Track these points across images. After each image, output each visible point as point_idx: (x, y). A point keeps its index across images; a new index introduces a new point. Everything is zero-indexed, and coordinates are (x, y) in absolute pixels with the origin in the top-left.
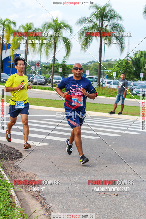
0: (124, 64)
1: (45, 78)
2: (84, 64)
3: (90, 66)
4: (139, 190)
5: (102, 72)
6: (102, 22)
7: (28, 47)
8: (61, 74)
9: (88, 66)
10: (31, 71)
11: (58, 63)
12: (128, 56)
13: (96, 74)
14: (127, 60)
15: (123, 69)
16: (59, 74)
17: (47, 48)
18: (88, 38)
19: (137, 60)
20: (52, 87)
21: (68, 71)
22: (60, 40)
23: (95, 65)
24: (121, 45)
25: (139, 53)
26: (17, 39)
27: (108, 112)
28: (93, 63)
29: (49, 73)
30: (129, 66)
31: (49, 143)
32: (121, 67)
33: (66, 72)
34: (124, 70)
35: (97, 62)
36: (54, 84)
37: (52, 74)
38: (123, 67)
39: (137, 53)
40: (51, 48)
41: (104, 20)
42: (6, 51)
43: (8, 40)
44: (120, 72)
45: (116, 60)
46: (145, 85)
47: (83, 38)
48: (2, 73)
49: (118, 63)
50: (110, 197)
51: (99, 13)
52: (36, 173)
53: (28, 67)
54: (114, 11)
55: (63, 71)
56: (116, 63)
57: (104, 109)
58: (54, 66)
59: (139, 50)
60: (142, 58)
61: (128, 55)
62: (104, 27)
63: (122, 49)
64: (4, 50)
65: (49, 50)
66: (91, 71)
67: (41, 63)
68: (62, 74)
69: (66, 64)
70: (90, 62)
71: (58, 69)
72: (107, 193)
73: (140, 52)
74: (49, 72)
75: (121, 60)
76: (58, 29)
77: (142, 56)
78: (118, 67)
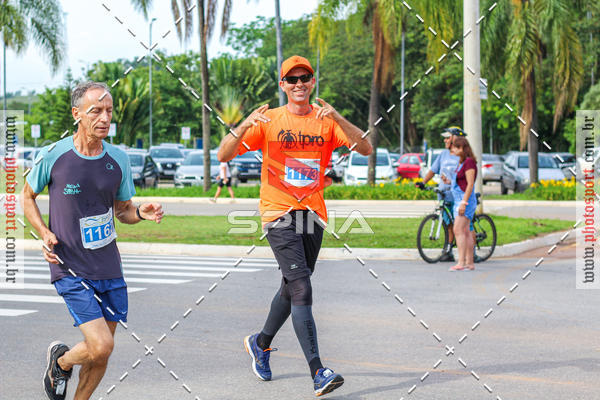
0: (60, 101)
12: (70, 80)
14: (69, 89)
15: (59, 116)
24: (53, 47)
25: (98, 69)
32: (53, 111)
34: (61, 119)
38: (59, 111)
39: (94, 70)
44: (48, 125)
49: (42, 101)
56: (36, 101)
59: (100, 62)
61: (69, 76)
63: (55, 61)
73: (103, 66)
75: (50, 92)
77: (109, 76)
78: (44, 109)
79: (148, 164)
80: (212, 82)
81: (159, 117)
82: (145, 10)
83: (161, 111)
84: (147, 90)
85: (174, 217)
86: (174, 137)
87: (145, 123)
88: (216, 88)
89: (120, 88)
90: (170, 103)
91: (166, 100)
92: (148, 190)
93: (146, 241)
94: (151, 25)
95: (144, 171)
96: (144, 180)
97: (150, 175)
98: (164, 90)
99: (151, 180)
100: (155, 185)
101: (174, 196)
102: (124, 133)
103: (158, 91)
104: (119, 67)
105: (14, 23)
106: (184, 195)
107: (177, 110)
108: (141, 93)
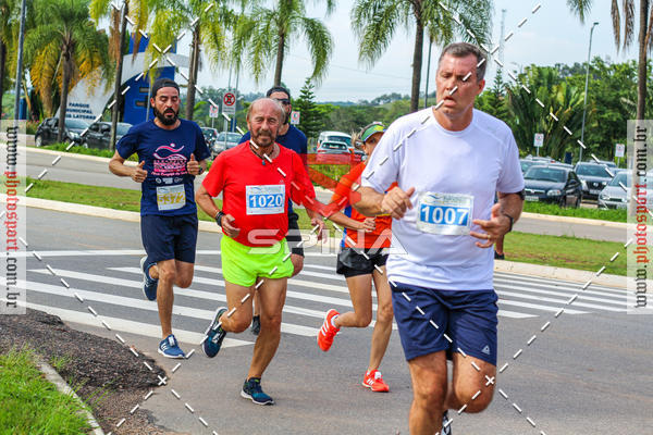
0: (486, 105)
2: (366, 102)
3: (385, 110)
7: (202, 47)
9: (379, 110)
10: (208, 120)
12: (499, 83)
14: (497, 93)
17: (257, 51)
18: (381, 22)
19: (526, 96)
21: (318, 121)
22: (295, 29)
23: (397, 106)
25: (531, 73)
26: (169, 22)
28: (392, 101)
30: (503, 112)
31: (251, 341)
33: (314, 125)
35: (407, 98)
39: (526, 74)
40: (269, 50)
42: (135, 55)
43: (142, 23)
46: (547, 169)
47: (366, 23)
48: (121, 121)
53: (198, 108)
55: (303, 122)
59: (533, 65)
60: (541, 88)
61: (499, 78)
64: (129, 53)
65: (264, 58)
67: (238, 96)
69: (313, 100)
70: (385, 98)
73: (535, 70)
77: (541, 81)
79: (572, 180)
81: (592, 130)
82: (582, 13)
83: (595, 125)
84: (581, 100)
85: (590, 241)
86: (607, 154)
87: (576, 136)
89: (553, 96)
90: (606, 116)
91: (602, 112)
92: (568, 209)
93: (552, 264)
94: (591, 30)
95: (566, 188)
96: (565, 197)
97: (572, 193)
98: (600, 101)
99: (573, 198)
100: (577, 204)
101: (595, 218)
102: (552, 145)
103: (593, 101)
104: (554, 72)
105: (442, 18)
106: (607, 218)
107: (613, 124)
108: (575, 102)
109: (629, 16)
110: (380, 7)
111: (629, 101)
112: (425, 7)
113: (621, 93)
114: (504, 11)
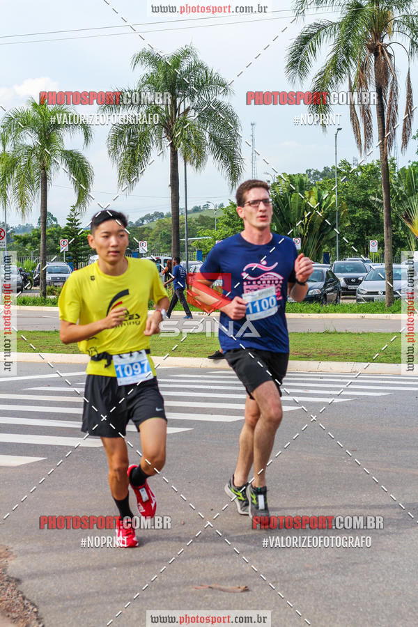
1: (22, 273)
3: (150, 229)
4: (307, 569)
5: (184, 242)
6: (174, 102)
8: (66, 256)
9: (144, 229)
11: (57, 226)
13: (166, 250)
16: (62, 256)
17: (21, 186)
18: (136, 148)
19: (280, 203)
20: (44, 294)
21: (86, 246)
22: (55, 162)
23: (161, 224)
24: (232, 163)
27: (207, 355)
28: (156, 220)
29: (32, 256)
31: (44, 457)
33: (83, 250)
35: (168, 215)
36: (48, 287)
37: (41, 258)
39: (278, 183)
40: (33, 184)
41: (178, 96)
45: (222, 205)
47: (121, 150)
49: (227, 215)
50: (225, 595)
51: (161, 76)
52: (10, 545)
54: (206, 70)
55: (72, 249)
56: (222, 214)
57: (196, 348)
58: (45, 234)
59: (284, 174)
60: (294, 195)
62: (179, 115)
65: (28, 191)
66: (153, 243)
67: (7, 229)
68: (71, 258)
69: (79, 227)
70: (148, 217)
71: (57, 242)
72: (218, 586)
73: (287, 178)
74: (32, 254)
76: (48, 130)
77: (293, 188)
78: (228, 224)
79: (330, 279)
80: (401, 192)
81: (346, 229)
83: (348, 224)
84: (333, 202)
86: (362, 251)
87: (331, 237)
88: (404, 198)
89: (305, 201)
90: (357, 215)
91: (354, 212)
92: (330, 306)
94: (336, 135)
95: (325, 286)
96: (325, 295)
97: (332, 291)
98: (350, 201)
99: (333, 295)
100: (337, 301)
101: (355, 312)
102: (310, 247)
103: (344, 202)
104: (304, 179)
105: (193, 138)
106: (366, 311)
107: (364, 221)
108: (327, 205)
109: (367, 121)
110: (133, 134)
111: (377, 199)
112: (176, 130)
113: (369, 192)
114: (252, 124)
